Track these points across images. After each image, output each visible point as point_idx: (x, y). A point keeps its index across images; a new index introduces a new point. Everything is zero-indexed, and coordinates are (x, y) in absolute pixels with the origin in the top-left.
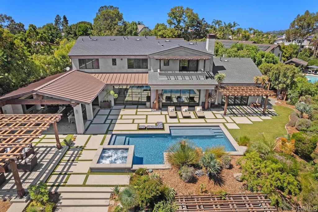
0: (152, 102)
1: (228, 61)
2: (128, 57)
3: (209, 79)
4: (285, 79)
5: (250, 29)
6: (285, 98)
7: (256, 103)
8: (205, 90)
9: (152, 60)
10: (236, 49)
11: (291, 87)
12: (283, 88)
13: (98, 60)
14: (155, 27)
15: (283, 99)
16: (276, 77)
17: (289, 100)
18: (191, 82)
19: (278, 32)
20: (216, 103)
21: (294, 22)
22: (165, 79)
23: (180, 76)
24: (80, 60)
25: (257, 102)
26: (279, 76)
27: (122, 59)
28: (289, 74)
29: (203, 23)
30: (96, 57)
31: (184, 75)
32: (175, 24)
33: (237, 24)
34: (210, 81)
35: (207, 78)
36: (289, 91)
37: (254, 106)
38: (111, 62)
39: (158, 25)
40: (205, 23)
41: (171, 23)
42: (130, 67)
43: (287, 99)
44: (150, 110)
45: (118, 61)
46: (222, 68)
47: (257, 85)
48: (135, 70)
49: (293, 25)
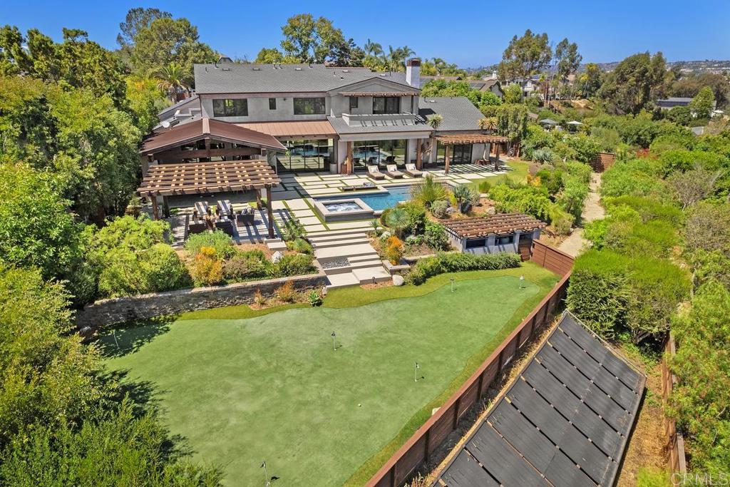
0: (339, 164)
1: (435, 102)
2: (294, 95)
3: (420, 124)
4: (516, 125)
5: (435, 60)
6: (518, 153)
7: (483, 159)
8: (415, 139)
9: (332, 99)
10: (435, 88)
11: (525, 136)
12: (514, 138)
13: (246, 101)
14: (259, 55)
15: (515, 155)
16: (503, 123)
17: (524, 155)
18: (395, 129)
19: (476, 70)
20: (430, 161)
21: (511, 48)
22: (358, 126)
23: (380, 121)
24: (214, 101)
25: (484, 157)
26: (508, 121)
27: (285, 100)
28: (521, 117)
29: (352, 48)
30: (243, 97)
31: (385, 119)
32: (296, 50)
33: (410, 51)
34: (421, 127)
35: (416, 123)
36: (523, 142)
37: (482, 163)
38: (266, 103)
39: (265, 52)
40: (355, 47)
41: (290, 49)
42: (297, 111)
43: (520, 155)
44: (339, 175)
45: (279, 103)
46: (430, 112)
47: (483, 131)
48: (305, 117)
49: (508, 54)
